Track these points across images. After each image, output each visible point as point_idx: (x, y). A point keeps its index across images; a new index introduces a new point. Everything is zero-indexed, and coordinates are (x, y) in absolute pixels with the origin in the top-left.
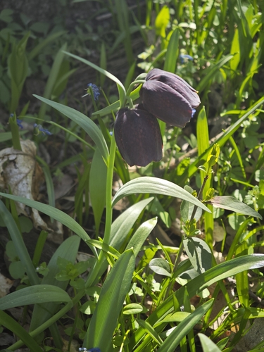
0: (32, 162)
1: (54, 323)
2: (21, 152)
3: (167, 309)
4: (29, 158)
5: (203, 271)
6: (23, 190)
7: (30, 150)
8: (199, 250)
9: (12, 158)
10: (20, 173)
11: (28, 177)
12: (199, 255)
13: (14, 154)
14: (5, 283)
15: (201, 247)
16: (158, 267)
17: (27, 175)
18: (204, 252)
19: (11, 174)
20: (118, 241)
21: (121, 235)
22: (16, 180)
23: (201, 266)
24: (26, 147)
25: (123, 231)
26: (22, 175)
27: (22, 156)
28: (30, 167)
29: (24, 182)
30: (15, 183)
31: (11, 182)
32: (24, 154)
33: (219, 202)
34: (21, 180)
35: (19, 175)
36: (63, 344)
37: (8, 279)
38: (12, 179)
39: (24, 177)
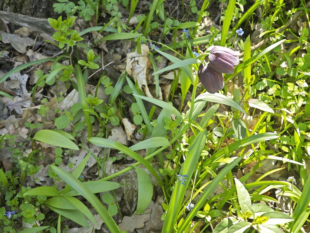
0: (147, 59)
1: (160, 153)
2: (141, 55)
3: (221, 154)
4: (145, 57)
5: (241, 138)
6: (141, 77)
7: (146, 52)
8: (240, 126)
9: (136, 59)
10: (140, 68)
11: (144, 69)
12: (240, 130)
13: (137, 56)
14: (131, 127)
15: (241, 125)
16: (217, 132)
17: (144, 68)
18: (242, 127)
19: (135, 68)
20: (196, 114)
21: (197, 111)
22: (138, 71)
23: (240, 135)
24: (144, 50)
25: (198, 109)
26: (142, 69)
27: (142, 57)
28: (146, 63)
29: (142, 73)
30: (137, 73)
31: (135, 72)
32: (143, 56)
33: (253, 102)
34: (141, 72)
35: (140, 69)
36: (164, 164)
37: (133, 125)
38: (135, 71)
39: (142, 70)
